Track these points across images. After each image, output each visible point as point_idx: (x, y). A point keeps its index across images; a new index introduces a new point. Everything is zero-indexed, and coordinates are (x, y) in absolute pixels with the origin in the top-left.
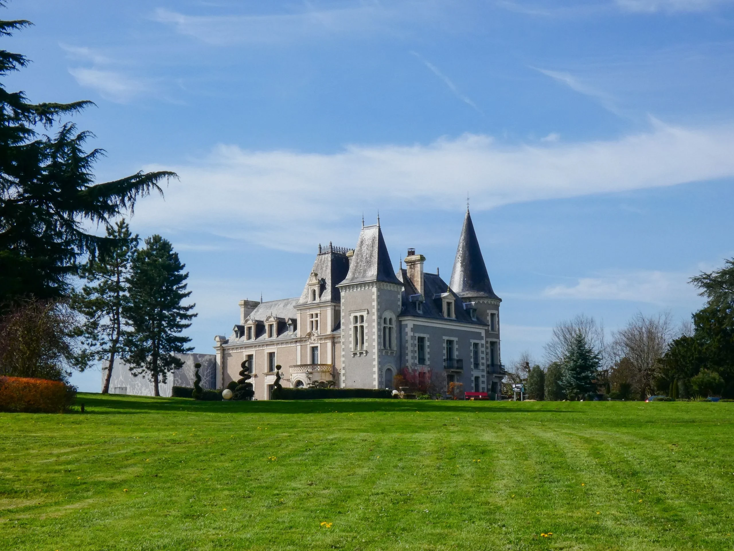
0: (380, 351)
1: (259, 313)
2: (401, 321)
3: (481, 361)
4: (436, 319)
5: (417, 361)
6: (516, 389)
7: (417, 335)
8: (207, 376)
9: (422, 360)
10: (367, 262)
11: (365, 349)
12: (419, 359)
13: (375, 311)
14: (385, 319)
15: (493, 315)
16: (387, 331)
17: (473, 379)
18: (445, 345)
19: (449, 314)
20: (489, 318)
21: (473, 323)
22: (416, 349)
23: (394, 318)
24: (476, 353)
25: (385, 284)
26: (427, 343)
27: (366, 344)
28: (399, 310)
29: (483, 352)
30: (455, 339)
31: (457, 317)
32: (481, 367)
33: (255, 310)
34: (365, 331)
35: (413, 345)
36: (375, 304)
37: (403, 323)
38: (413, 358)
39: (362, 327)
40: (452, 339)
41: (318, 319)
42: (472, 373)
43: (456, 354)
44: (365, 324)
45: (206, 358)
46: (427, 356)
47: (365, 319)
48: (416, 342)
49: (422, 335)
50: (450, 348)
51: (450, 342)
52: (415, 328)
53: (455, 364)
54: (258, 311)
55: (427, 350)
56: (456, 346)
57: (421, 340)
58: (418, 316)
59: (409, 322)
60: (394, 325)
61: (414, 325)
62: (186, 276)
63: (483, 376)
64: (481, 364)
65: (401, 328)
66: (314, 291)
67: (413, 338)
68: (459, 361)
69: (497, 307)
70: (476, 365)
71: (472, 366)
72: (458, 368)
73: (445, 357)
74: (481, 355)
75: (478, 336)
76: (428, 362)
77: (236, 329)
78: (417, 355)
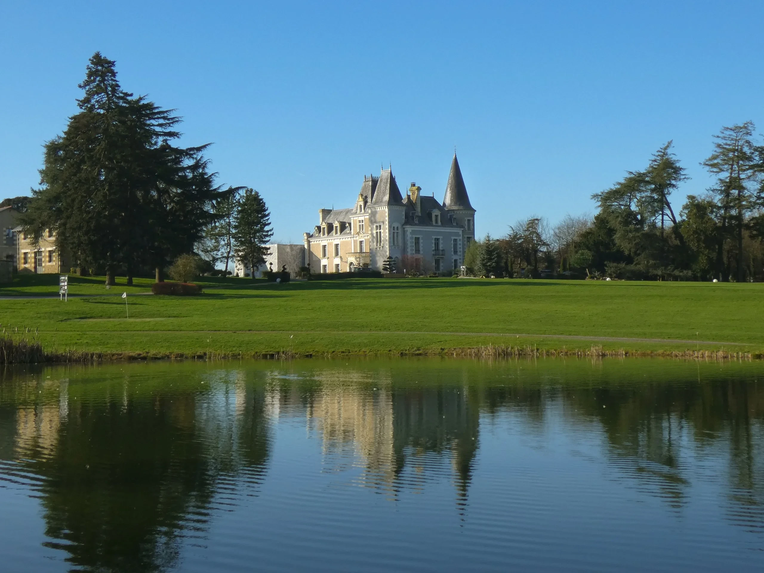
0: (390, 246)
1: (331, 217)
2: (404, 228)
3: (458, 250)
4: (427, 225)
5: (414, 252)
6: (462, 269)
7: (414, 236)
8: (299, 259)
9: (418, 251)
10: (383, 193)
11: (382, 245)
12: (416, 250)
13: (387, 223)
14: (394, 227)
15: (469, 220)
16: (395, 234)
17: (453, 261)
18: (434, 241)
19: (437, 222)
20: (466, 223)
21: (453, 226)
22: (414, 244)
23: (400, 227)
24: (455, 245)
25: (393, 206)
26: (421, 241)
27: (382, 243)
28: (403, 221)
29: (460, 244)
30: (441, 237)
31: (442, 224)
32: (459, 253)
33: (329, 216)
34: (382, 235)
35: (412, 242)
36: (387, 218)
37: (405, 229)
38: (412, 250)
39: (380, 232)
40: (438, 237)
41: (364, 223)
42: (452, 257)
43: (441, 247)
44: (382, 231)
45: (298, 247)
46: (421, 249)
47: (382, 227)
48: (414, 241)
49: (417, 236)
50: (437, 243)
51: (437, 240)
52: (413, 232)
53: (441, 253)
54: (330, 216)
55: (421, 245)
56: (441, 242)
57: (417, 239)
58: (416, 225)
59: (409, 229)
60: (400, 231)
61: (412, 230)
62: (268, 214)
63: (460, 259)
64: (458, 251)
65: (404, 232)
66: (361, 206)
67: (411, 238)
68: (443, 250)
69: (473, 216)
70: (455, 252)
71: (453, 253)
72: (442, 255)
73: (434, 249)
74: (459, 246)
75: (457, 234)
76: (421, 252)
77: (316, 228)
78: (414, 248)
